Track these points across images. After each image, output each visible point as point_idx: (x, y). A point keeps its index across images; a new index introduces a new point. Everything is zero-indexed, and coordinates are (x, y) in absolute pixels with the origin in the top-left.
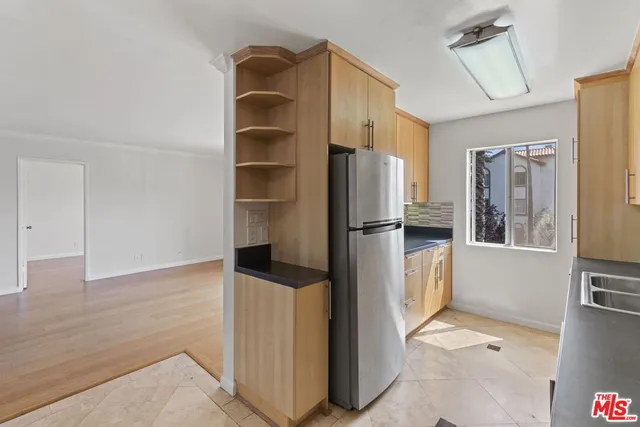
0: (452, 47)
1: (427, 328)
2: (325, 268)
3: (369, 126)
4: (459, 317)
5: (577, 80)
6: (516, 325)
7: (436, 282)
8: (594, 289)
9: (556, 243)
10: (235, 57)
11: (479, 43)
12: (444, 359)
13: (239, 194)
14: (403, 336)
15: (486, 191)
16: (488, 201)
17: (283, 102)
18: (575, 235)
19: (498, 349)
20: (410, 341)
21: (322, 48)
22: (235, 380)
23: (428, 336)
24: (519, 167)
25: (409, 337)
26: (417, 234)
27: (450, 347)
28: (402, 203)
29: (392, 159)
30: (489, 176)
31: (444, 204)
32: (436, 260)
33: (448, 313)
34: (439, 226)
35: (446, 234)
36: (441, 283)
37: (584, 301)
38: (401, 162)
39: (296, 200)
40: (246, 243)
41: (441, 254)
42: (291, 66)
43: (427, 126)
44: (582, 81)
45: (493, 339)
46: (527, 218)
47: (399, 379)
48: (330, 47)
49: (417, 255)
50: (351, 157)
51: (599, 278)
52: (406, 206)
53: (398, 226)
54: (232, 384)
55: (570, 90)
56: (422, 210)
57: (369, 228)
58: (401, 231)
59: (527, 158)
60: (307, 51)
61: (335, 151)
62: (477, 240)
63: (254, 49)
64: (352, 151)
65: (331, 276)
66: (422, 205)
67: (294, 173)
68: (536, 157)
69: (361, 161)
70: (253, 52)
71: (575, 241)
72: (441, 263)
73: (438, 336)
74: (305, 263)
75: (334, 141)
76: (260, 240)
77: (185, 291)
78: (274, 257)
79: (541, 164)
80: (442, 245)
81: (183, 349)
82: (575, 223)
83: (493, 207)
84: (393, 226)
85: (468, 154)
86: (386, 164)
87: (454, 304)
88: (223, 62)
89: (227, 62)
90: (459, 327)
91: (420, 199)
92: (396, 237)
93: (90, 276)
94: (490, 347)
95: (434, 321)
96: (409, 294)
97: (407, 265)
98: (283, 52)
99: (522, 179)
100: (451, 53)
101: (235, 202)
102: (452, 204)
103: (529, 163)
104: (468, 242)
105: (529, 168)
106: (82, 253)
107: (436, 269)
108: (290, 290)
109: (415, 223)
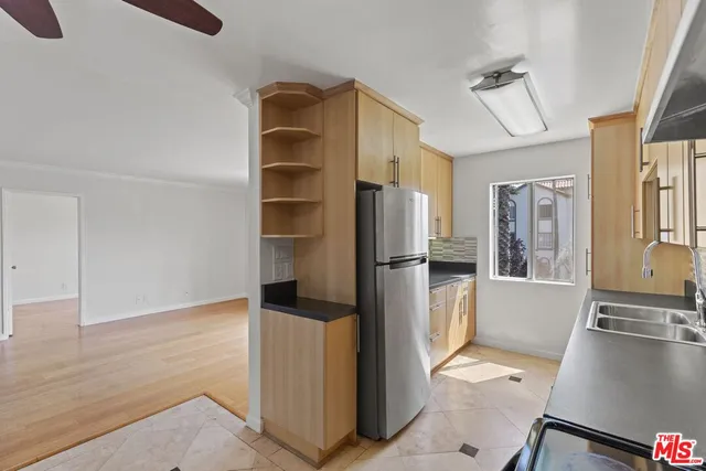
0: (474, 89)
1: (452, 363)
2: (353, 302)
3: (394, 162)
4: (483, 352)
5: (592, 120)
6: (537, 358)
7: (460, 317)
8: (600, 316)
9: (573, 277)
10: (261, 92)
11: (498, 87)
12: (467, 391)
13: (264, 230)
14: (428, 371)
15: (511, 225)
16: (513, 235)
17: (309, 138)
18: (589, 268)
19: (519, 380)
20: (436, 375)
21: (349, 86)
22: (262, 418)
23: (451, 371)
24: (544, 199)
25: (434, 371)
26: (442, 269)
27: (473, 380)
28: (426, 238)
29: (417, 195)
30: (515, 208)
31: (467, 239)
32: (460, 295)
33: (472, 348)
34: (463, 261)
35: (470, 268)
36: (465, 318)
37: (589, 325)
38: (425, 197)
39: (323, 235)
40: (273, 279)
41: (465, 289)
42: (318, 103)
43: (450, 160)
44: (595, 121)
45: (515, 371)
46: (553, 252)
47: (425, 411)
48: (356, 85)
49: (442, 289)
50: (377, 193)
51: (606, 307)
52: (430, 240)
53: (423, 261)
54: (259, 422)
55: (586, 128)
56: (447, 245)
57: (396, 263)
58: (426, 265)
59: (553, 190)
60: (335, 88)
61: (362, 187)
62: (501, 274)
63: (281, 85)
64: (379, 188)
65: (359, 309)
66: (446, 240)
67: (320, 209)
68: (562, 189)
69: (387, 198)
70: (279, 88)
71: (590, 273)
72: (465, 297)
73: (461, 370)
74: (332, 299)
75: (362, 178)
76: (286, 277)
77: (198, 333)
78: (301, 293)
79: (567, 196)
80: (466, 279)
81: (202, 391)
82: (589, 256)
83: (519, 242)
84: (418, 261)
85: (491, 188)
86: (412, 200)
87: (478, 339)
88: (249, 97)
89: (253, 97)
90: (482, 361)
91: (444, 234)
92: (421, 272)
93: (86, 321)
94: (512, 378)
95: (458, 356)
96: (434, 330)
97: (432, 299)
98: (311, 89)
99: (548, 212)
100: (473, 94)
101: (261, 238)
102: (475, 239)
103: (555, 195)
104: (491, 277)
105: (555, 199)
106: (77, 295)
107: (460, 304)
108: (320, 324)
109: (439, 258)
